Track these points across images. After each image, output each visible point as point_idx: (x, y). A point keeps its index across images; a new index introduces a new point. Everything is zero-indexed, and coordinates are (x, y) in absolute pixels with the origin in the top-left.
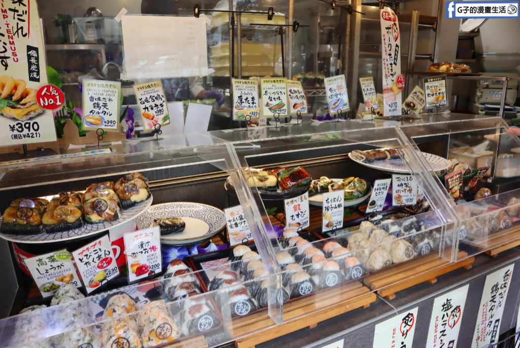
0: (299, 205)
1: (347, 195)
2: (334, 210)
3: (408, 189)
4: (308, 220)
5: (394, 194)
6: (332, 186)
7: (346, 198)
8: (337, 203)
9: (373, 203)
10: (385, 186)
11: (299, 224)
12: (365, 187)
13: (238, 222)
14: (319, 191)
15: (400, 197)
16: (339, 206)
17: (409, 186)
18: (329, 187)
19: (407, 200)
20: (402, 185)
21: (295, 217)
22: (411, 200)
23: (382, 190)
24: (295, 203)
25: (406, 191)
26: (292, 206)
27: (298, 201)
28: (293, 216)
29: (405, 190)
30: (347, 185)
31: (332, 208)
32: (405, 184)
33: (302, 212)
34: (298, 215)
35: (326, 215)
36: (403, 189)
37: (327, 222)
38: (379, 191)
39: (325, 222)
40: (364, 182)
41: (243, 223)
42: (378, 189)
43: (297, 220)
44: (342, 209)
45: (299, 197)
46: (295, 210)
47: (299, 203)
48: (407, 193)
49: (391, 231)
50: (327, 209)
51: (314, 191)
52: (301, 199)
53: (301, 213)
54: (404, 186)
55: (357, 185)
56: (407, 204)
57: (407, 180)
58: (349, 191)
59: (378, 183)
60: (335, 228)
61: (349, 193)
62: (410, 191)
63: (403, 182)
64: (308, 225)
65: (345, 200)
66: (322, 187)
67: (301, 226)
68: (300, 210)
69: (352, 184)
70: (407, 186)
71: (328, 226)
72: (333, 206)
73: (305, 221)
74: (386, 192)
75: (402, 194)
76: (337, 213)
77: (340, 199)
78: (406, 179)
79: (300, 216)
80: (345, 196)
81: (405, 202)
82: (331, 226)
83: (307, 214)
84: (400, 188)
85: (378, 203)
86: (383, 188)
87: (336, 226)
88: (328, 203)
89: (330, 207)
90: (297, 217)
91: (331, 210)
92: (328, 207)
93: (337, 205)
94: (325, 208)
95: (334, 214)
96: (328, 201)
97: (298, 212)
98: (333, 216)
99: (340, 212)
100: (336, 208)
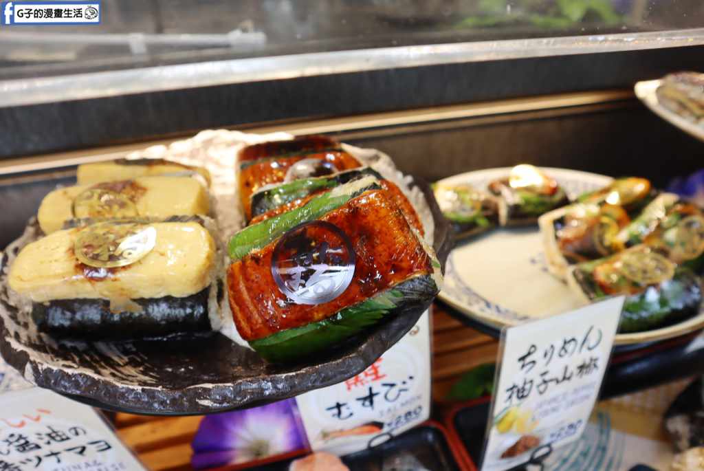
2: (554, 390)
4: (425, 401)
8: (576, 360)
11: (379, 425)
16: (585, 368)
21: (356, 407)
28: (339, 406)
31: (545, 382)
33: (392, 385)
34: (368, 399)
35: (510, 418)
39: (498, 444)
43: (364, 415)
44: (596, 376)
46: (354, 382)
53: (384, 390)
60: (542, 452)
64: (424, 416)
67: (386, 430)
68: (378, 378)
71: (511, 452)
72: (555, 372)
73: (411, 407)
76: (570, 398)
77: (592, 342)
79: (376, 398)
82: (527, 449)
83: (420, 385)
87: (549, 445)
88: (531, 368)
89: (538, 380)
90: (363, 404)
91: (541, 393)
92: (525, 383)
93: (573, 368)
94: (508, 390)
95: (554, 405)
96: (528, 360)
97: (370, 389)
98: (546, 413)
99: (584, 393)
100: (564, 378)
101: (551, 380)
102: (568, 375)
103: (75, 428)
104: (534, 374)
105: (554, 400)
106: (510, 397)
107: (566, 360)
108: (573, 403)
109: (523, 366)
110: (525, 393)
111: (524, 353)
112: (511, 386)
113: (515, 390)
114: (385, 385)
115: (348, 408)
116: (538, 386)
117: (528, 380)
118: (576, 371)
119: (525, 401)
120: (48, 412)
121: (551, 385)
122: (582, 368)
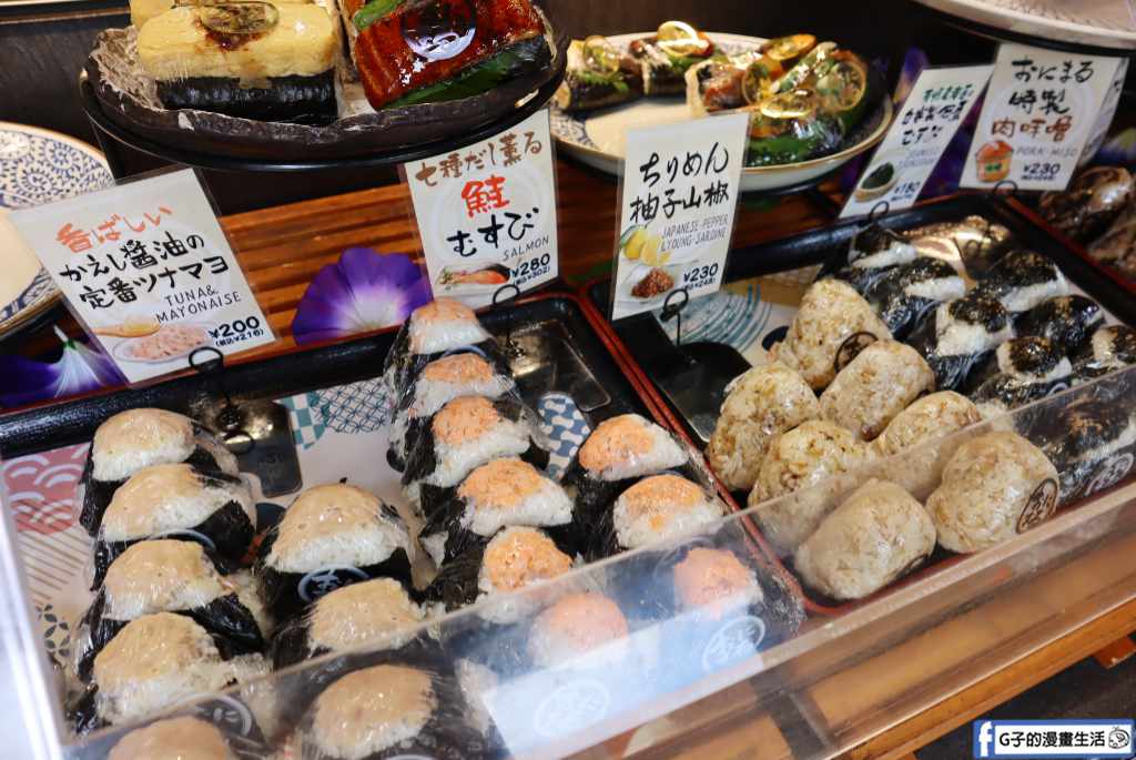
0: (495, 181)
1: (765, 131)
2: (682, 216)
3: (1052, 118)
4: (552, 247)
5: (983, 137)
6: (704, 75)
7: (758, 146)
8: (702, 181)
9: (885, 175)
10: (957, 102)
11: (502, 271)
12: (859, 95)
13: (130, 275)
14: (646, 85)
15: (1004, 150)
16: (713, 194)
17: (1062, 106)
18: (691, 76)
19: (1030, 171)
20: (1030, 97)
21: (478, 240)
22: (1050, 170)
23: (938, 120)
24: (470, 174)
25: (1042, 128)
26: (450, 186)
27: (486, 160)
28: (461, 237)
29: (1038, 122)
30: (774, 76)
31: (672, 203)
32: (1048, 95)
33: (517, 217)
34: (491, 232)
35: (637, 242)
36: (1028, 119)
37: (640, 274)
38: (922, 123)
39: (628, 273)
40: (859, 69)
41: (164, 283)
42: (919, 115)
43: (488, 254)
44: (727, 208)
45: (495, 140)
46: (476, 206)
47: (499, 171)
48: (1044, 140)
49: (944, 348)
50: (646, 210)
51: (621, 86)
52: (509, 150)
53: (508, 221)
54: (1040, 102)
55: (823, 82)
56: (1023, 185)
57: (1064, 79)
58: (776, 114)
59: (930, 85)
60: (678, 298)
61: (776, 122)
62: (1060, 129)
63: (1040, 86)
64: (552, 271)
65: (750, 157)
66: (661, 72)
67: (512, 280)
68: (501, 204)
69: (801, 69)
70: (1052, 107)
71: (642, 290)
72: (682, 193)
73: (538, 253)
74: (950, 128)
75: (1017, 140)
76: (702, 230)
77: (719, 162)
78: (1059, 73)
79: (500, 233)
80: (753, 136)
81: (1016, 176)
82: (660, 290)
83: (546, 223)
84: (1019, 114)
85: (902, 177)
86: (946, 110)
87: (684, 290)
88: (654, 182)
89: (664, 200)
90: (486, 239)
91: (669, 217)
92: (650, 201)
93: (700, 192)
94: (632, 205)
95: (684, 235)
96: (651, 171)
97: (493, 218)
98: (676, 244)
99: (717, 227)
100: (692, 204)
101: (679, 202)
102: (696, 200)
103: (193, 237)
104: (659, 189)
105: (683, 228)
106: (635, 214)
107: (691, 180)
108: (705, 238)
109: (646, 179)
110: (652, 213)
111: (647, 162)
112: (635, 200)
113: (640, 205)
114: (508, 215)
115: (471, 241)
116: (664, 207)
117: (652, 197)
118: (704, 197)
119: (653, 223)
120: (169, 212)
121: (679, 207)
122: (710, 193)
